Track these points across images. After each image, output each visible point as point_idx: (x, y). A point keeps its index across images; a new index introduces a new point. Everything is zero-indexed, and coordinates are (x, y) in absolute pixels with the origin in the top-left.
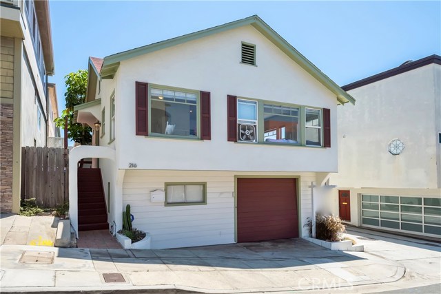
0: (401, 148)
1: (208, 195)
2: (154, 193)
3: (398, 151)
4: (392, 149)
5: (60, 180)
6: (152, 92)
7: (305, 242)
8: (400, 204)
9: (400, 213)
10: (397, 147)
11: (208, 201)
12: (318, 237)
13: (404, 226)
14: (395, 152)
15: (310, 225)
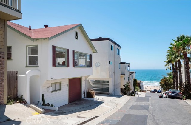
0: (99, 65)
1: (62, 87)
2: (49, 88)
3: (98, 66)
4: (96, 65)
5: (14, 86)
6: (56, 49)
7: (83, 100)
8: (102, 83)
9: (102, 86)
10: (98, 64)
11: (62, 89)
12: (87, 97)
13: (104, 90)
14: (97, 66)
15: (84, 93)
